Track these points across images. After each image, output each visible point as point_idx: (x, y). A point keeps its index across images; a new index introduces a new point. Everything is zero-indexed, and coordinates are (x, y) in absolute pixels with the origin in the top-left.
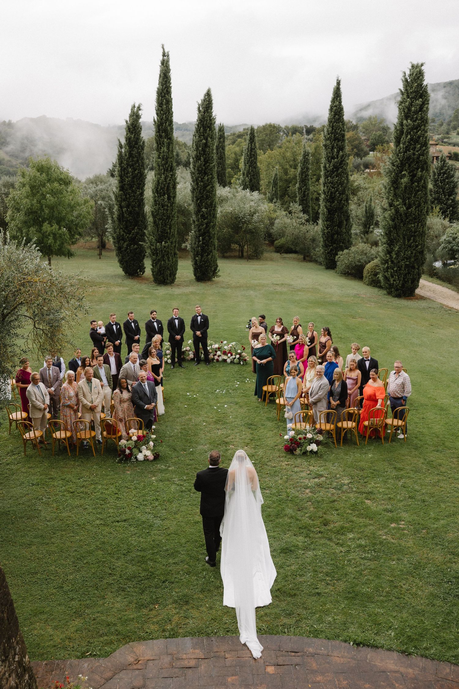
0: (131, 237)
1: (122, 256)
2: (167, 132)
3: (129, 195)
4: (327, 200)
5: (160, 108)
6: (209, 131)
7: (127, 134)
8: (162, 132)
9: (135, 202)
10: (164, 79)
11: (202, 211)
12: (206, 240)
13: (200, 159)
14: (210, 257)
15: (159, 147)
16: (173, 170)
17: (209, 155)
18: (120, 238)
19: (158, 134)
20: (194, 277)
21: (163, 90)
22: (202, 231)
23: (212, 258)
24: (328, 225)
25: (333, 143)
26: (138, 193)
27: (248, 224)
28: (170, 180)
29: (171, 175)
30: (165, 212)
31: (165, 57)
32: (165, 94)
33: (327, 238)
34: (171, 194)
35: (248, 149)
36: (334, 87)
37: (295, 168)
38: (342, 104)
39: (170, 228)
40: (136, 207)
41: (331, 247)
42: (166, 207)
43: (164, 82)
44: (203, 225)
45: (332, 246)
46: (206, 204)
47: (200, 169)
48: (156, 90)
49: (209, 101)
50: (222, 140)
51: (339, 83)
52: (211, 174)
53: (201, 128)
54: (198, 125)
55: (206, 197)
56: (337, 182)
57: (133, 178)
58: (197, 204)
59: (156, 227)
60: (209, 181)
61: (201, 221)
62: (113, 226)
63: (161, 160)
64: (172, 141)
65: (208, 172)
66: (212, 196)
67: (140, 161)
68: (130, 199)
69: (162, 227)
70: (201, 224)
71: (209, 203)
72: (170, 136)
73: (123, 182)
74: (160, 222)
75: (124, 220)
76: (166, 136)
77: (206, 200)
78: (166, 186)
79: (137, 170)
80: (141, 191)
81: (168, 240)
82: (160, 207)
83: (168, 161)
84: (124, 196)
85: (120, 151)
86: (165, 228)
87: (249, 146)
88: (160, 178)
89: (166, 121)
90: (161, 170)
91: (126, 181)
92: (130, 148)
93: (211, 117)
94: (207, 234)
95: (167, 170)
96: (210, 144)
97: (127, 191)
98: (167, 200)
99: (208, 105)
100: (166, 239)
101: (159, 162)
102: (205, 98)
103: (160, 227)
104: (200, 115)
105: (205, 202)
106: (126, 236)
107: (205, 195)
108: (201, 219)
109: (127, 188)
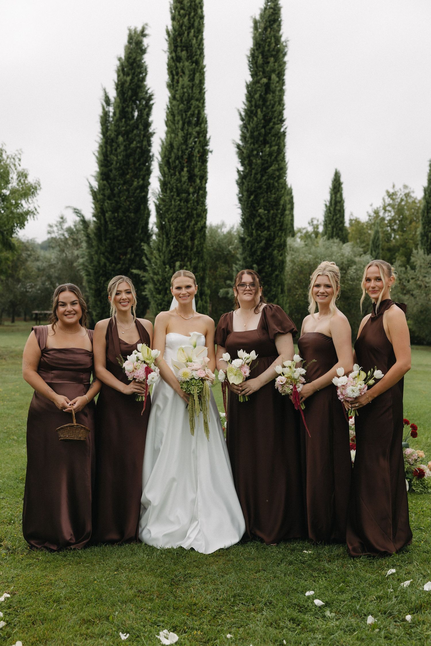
2: (191, 50)
3: (118, 188)
5: (179, 5)
6: (275, 62)
7: (119, 76)
8: (182, 51)
9: (130, 202)
11: (259, 216)
12: (266, 273)
13: (256, 115)
15: (175, 80)
16: (201, 124)
17: (273, 107)
18: (99, 272)
19: (174, 55)
22: (259, 253)
26: (135, 183)
28: (195, 143)
29: (199, 133)
30: (182, 204)
34: (196, 170)
39: (192, 239)
40: (130, 213)
42: (184, 195)
44: (260, 242)
46: (267, 201)
47: (256, 134)
49: (274, 10)
52: (278, 145)
53: (258, 57)
54: (253, 55)
55: (267, 188)
57: (128, 156)
58: (250, 202)
59: (164, 236)
60: (273, 158)
61: (257, 235)
62: (88, 251)
63: (178, 103)
64: (200, 68)
65: (271, 139)
66: (279, 186)
67: (141, 127)
68: (121, 195)
69: (176, 237)
70: (256, 239)
71: (272, 200)
72: (198, 57)
73: (109, 166)
74: (172, 226)
75: (108, 236)
76: (188, 57)
77: (267, 193)
78: (187, 153)
79: (135, 143)
80: (141, 182)
81: (188, 261)
82: (173, 196)
83: (192, 104)
84: (109, 190)
85: (107, 109)
86: (182, 237)
87: (331, 199)
88: (175, 138)
89: (189, 28)
90: (178, 123)
91: (114, 163)
92: (124, 102)
93: (278, 39)
94: (267, 261)
95: (189, 123)
96: (276, 87)
97: (115, 180)
98: (187, 181)
99: (273, 17)
100: (182, 260)
101: (173, 108)
102: (267, 5)
103: (172, 236)
104: (257, 34)
105: (265, 198)
106: (110, 268)
107: (266, 185)
108: (256, 232)
109: (115, 176)
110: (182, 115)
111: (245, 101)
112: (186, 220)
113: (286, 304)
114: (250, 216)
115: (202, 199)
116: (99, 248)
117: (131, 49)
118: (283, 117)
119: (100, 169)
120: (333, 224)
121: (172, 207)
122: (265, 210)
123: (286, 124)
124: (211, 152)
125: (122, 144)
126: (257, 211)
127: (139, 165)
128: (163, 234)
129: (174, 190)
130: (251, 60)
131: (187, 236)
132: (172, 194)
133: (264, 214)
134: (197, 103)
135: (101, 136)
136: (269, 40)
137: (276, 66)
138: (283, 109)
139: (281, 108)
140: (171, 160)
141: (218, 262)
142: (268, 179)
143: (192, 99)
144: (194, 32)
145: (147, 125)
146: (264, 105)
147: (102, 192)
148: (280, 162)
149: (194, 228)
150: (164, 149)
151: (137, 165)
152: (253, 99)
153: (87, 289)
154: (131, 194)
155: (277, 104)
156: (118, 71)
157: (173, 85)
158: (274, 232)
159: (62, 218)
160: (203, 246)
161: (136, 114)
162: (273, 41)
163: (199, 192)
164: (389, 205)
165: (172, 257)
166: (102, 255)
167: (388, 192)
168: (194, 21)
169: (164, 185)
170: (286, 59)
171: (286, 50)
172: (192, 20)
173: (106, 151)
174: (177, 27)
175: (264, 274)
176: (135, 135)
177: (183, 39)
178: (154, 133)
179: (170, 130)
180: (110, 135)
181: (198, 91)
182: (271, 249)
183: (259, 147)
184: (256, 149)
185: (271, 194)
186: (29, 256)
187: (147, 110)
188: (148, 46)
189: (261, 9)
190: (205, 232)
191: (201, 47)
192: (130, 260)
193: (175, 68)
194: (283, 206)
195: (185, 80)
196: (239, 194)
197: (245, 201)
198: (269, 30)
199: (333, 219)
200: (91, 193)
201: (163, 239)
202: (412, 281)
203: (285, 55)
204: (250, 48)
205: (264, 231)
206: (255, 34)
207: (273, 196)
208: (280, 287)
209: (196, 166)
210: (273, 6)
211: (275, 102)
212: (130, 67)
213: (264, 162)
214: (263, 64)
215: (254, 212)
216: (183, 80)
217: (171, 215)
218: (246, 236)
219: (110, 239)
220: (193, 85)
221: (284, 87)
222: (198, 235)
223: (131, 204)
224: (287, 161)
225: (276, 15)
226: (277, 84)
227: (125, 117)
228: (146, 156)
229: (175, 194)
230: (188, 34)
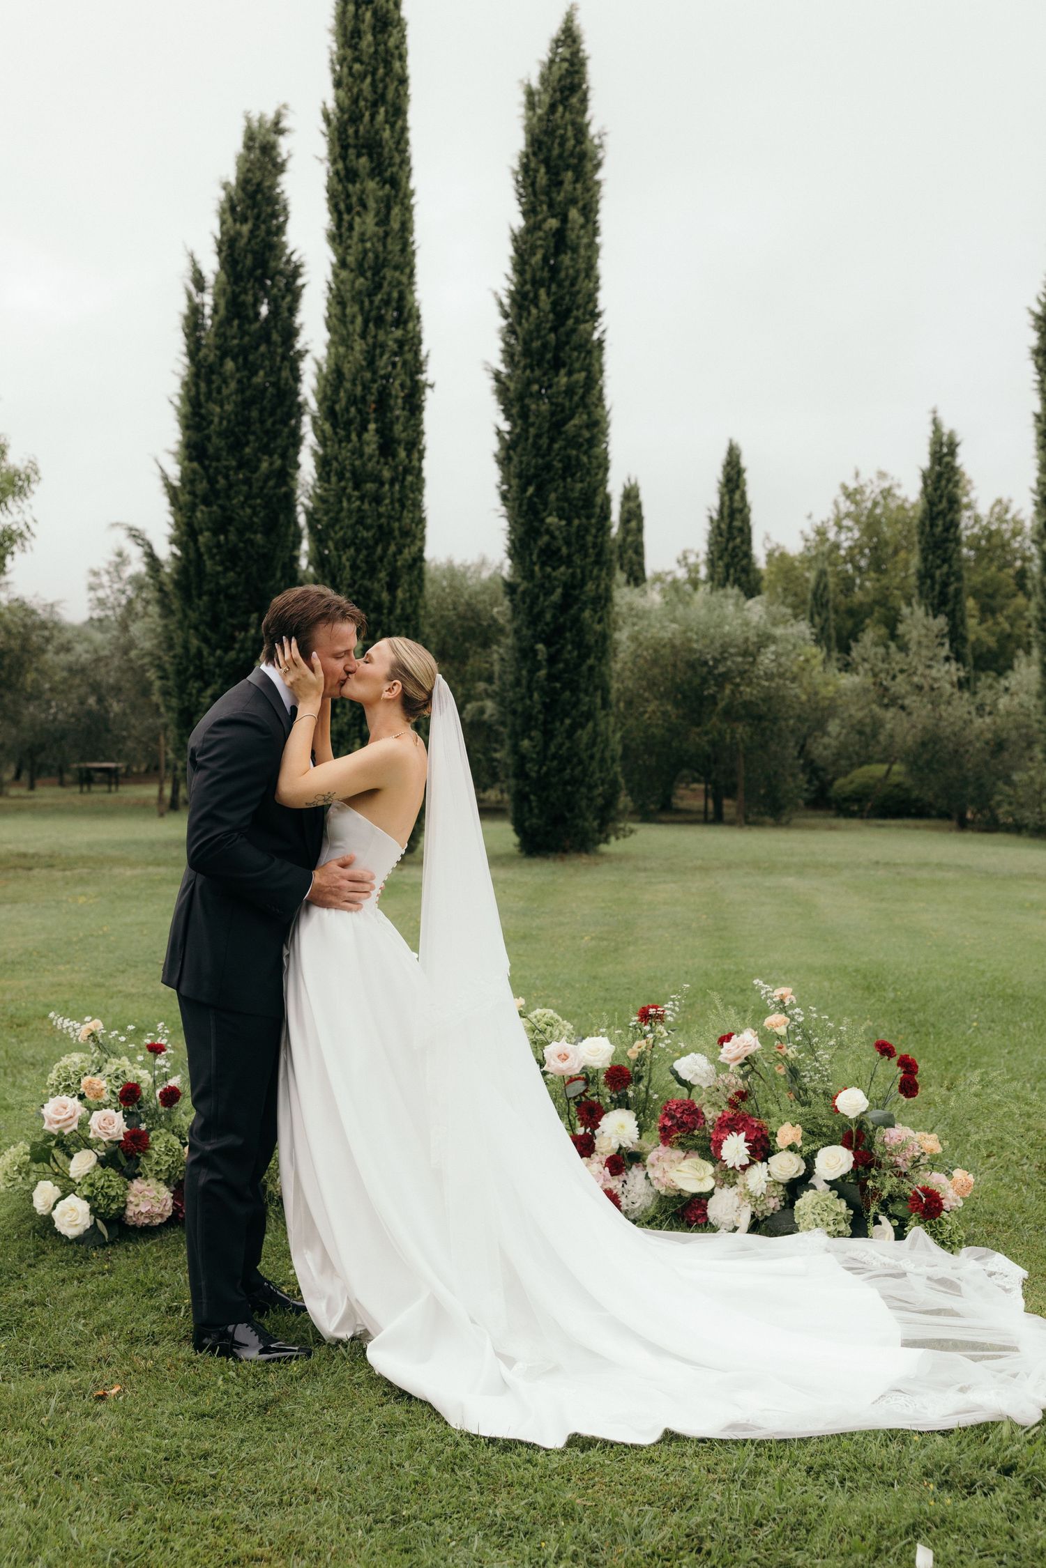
0: (233, 662)
2: (380, 155)
3: (227, 477)
6: (576, 181)
7: (223, 223)
8: (359, 156)
9: (253, 507)
11: (548, 532)
12: (566, 662)
13: (535, 302)
14: (583, 735)
15: (345, 224)
16: (406, 322)
17: (572, 285)
18: (187, 669)
19: (340, 166)
20: (515, 839)
22: (548, 617)
23: (594, 744)
26: (264, 465)
27: (738, 685)
28: (392, 363)
29: (402, 343)
30: (366, 506)
34: (398, 428)
35: (721, 510)
39: (392, 587)
40: (255, 532)
42: (370, 486)
44: (549, 593)
46: (565, 498)
47: (536, 344)
49: (572, 64)
50: (633, 524)
52: (589, 372)
53: (536, 171)
54: (525, 168)
55: (565, 469)
57: (246, 404)
58: (525, 501)
60: (576, 398)
61: (544, 577)
62: (161, 622)
63: (352, 276)
64: (401, 195)
65: (570, 357)
66: (590, 463)
67: (275, 337)
68: (232, 493)
69: (355, 582)
70: (542, 586)
71: (577, 495)
72: (395, 169)
73: (204, 429)
74: (344, 558)
75: (206, 587)
76: (373, 170)
78: (374, 391)
79: (261, 373)
80: (278, 462)
82: (344, 489)
83: (384, 278)
84: (205, 482)
85: (197, 300)
86: (367, 583)
87: (722, 504)
88: (345, 356)
89: (375, 105)
90: (353, 322)
91: (216, 420)
92: (236, 283)
93: (581, 131)
94: (568, 635)
95: (380, 321)
96: (579, 237)
97: (218, 460)
98: (377, 452)
99: (569, 81)
101: (342, 287)
102: (555, 54)
103: (345, 582)
104: (535, 120)
105: (561, 490)
106: (211, 660)
107: (560, 461)
108: (542, 569)
109: (218, 449)
110: (362, 303)
111: (509, 271)
112: (376, 544)
113: (614, 732)
114: (527, 533)
115: (411, 496)
116: (185, 616)
117: (252, 163)
118: (596, 306)
119: (183, 435)
120: (726, 559)
121: (343, 514)
122: (560, 518)
123: (604, 322)
124: (431, 386)
125: (232, 377)
126: (542, 521)
127: (274, 424)
128: (324, 577)
129: (348, 475)
130: (520, 178)
131: (379, 580)
132: (343, 484)
133: (559, 528)
134: (397, 274)
135: (186, 360)
136: (562, 132)
137: (579, 191)
138: (597, 289)
139: (591, 285)
140: (337, 407)
141: (467, 645)
142: (565, 448)
143: (383, 266)
144: (387, 112)
145: (291, 333)
146: (552, 279)
147: (188, 487)
148: (592, 408)
149: (396, 561)
150: (323, 382)
151: (269, 423)
152: (527, 267)
154: (255, 490)
155: (583, 275)
156: (222, 213)
157: (340, 236)
158: (583, 569)
159: (120, 554)
160: (417, 605)
161: (264, 310)
162: (570, 133)
163: (404, 479)
164: (848, 515)
166: (192, 631)
167: (844, 487)
168: (386, 87)
169: (323, 464)
170: (601, 175)
171: (600, 156)
172: (381, 85)
173: (198, 393)
174: (347, 102)
175: (561, 666)
176: (263, 355)
177: (361, 128)
178: (307, 351)
179: (336, 338)
180: (206, 357)
181: (398, 248)
182: (576, 607)
183: (545, 374)
184: (537, 381)
185: (574, 481)
186: (48, 640)
187: (288, 299)
188: (290, 156)
189: (542, 63)
190: (421, 571)
191: (402, 146)
193: (343, 197)
194: (602, 508)
195: (367, 223)
196: (503, 483)
197: (514, 500)
198: (560, 109)
199: (726, 549)
200: (165, 490)
202: (900, 678)
203: (598, 166)
204: (518, 153)
205: (559, 567)
206: (529, 119)
207: (579, 486)
208: (599, 693)
209: (398, 419)
210: (568, 56)
211: (578, 272)
212: (249, 202)
213: (557, 409)
214: (549, 186)
215: (536, 524)
216: (364, 223)
217: (341, 533)
218: (519, 580)
219: (210, 593)
220: (387, 234)
221: (598, 240)
222: (405, 579)
223: (255, 513)
224: (607, 408)
225: (577, 76)
226: (582, 232)
227: (238, 315)
228: (288, 403)
229: (350, 484)
230: (373, 117)
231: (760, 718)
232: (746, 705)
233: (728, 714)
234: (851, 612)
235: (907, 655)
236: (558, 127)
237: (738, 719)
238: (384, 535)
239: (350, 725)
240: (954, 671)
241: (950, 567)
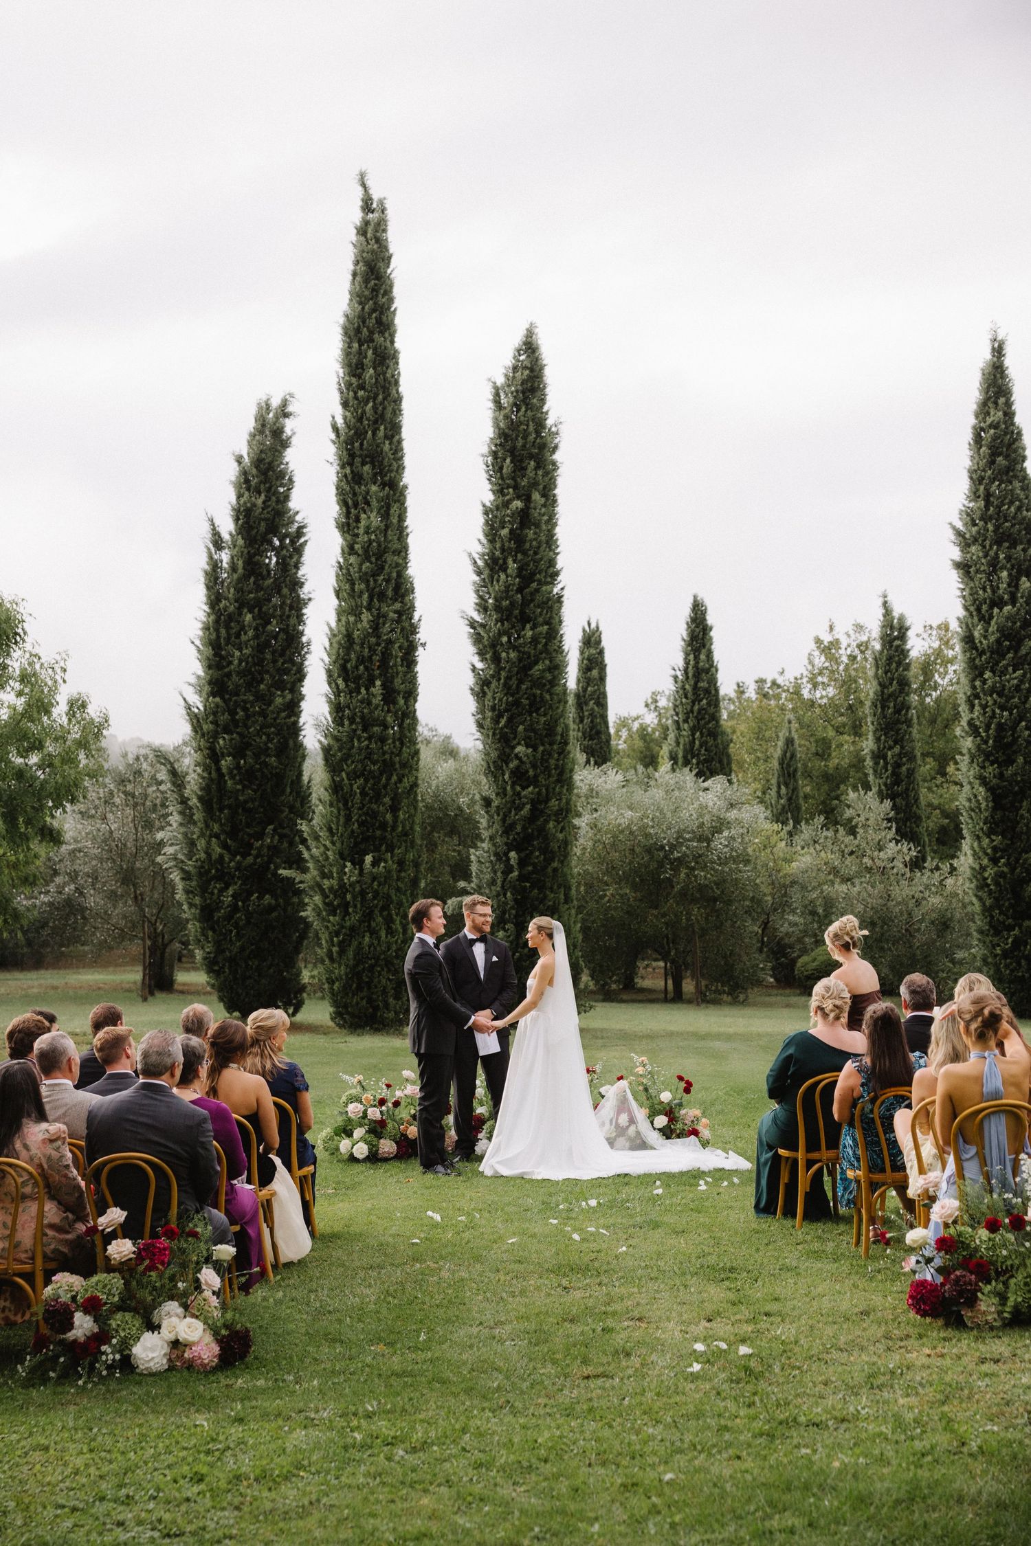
0: (251, 865)
1: (218, 944)
2: (381, 463)
3: (245, 709)
4: (987, 755)
5: (354, 380)
6: (537, 468)
7: (239, 496)
8: (363, 464)
9: (268, 736)
10: (366, 281)
11: (517, 756)
12: (534, 865)
15: (352, 517)
16: (403, 596)
17: (536, 553)
18: (209, 871)
19: (348, 470)
21: (362, 318)
22: (519, 828)
24: (995, 849)
25: (992, 553)
26: (279, 701)
27: (693, 869)
28: (393, 630)
29: (399, 613)
30: (373, 746)
31: (370, 215)
32: (371, 332)
33: (996, 899)
34: (397, 681)
35: (686, 670)
36: (981, 364)
37: (856, 730)
38: (1017, 420)
39: (394, 809)
40: (269, 756)
41: (1016, 932)
42: (376, 729)
43: (367, 293)
44: (519, 808)
45: (1020, 927)
46: (532, 728)
47: (505, 603)
48: (342, 320)
50: (595, 673)
51: (998, 351)
52: (548, 623)
54: (495, 454)
55: (531, 705)
56: (1018, 688)
57: (261, 648)
58: (498, 731)
59: (341, 805)
60: (540, 646)
61: (515, 795)
62: (182, 830)
63: (359, 559)
65: (534, 613)
67: (285, 591)
68: (250, 723)
69: (364, 806)
70: (514, 802)
71: (541, 726)
72: (393, 473)
73: (224, 667)
74: (355, 787)
75: (226, 802)
76: (375, 475)
77: (530, 714)
78: (378, 652)
79: (274, 621)
80: (289, 697)
81: (386, 851)
82: (355, 731)
83: (385, 562)
84: (226, 714)
85: (216, 557)
86: (374, 806)
87: (687, 663)
88: (354, 623)
89: (376, 423)
90: (360, 597)
91: (236, 662)
93: (540, 423)
94: (536, 842)
95: (382, 596)
96: (540, 515)
97: (237, 695)
98: (382, 702)
99: (530, 384)
100: (377, 849)
101: (351, 568)
102: (518, 361)
103: (356, 806)
104: (501, 418)
105: (528, 723)
106: (232, 864)
107: (527, 699)
108: (513, 787)
109: (237, 686)
110: (368, 581)
111: (481, 537)
112: (381, 774)
114: (499, 756)
115: (409, 734)
116: (207, 826)
117: (264, 445)
118: (555, 569)
119: (206, 671)
120: (692, 721)
121: (354, 751)
122: (527, 747)
123: (563, 579)
125: (250, 625)
126: (513, 748)
127: (283, 663)
128: (338, 801)
129: (358, 720)
130: (491, 464)
131: (384, 805)
132: (354, 727)
133: (527, 755)
134: (395, 557)
135: (206, 608)
136: (524, 426)
137: (540, 474)
138: (556, 554)
139: (551, 552)
140: (349, 666)
141: (436, 834)
142: (531, 688)
143: (385, 552)
144: (386, 429)
145: (297, 584)
146: (519, 548)
147: (211, 718)
148: (554, 654)
149: (397, 788)
150: (336, 644)
152: (497, 537)
153: (185, 907)
154: (269, 721)
155: (544, 545)
156: (238, 486)
157: (348, 525)
158: (547, 787)
160: (413, 821)
161: (271, 562)
162: (531, 428)
163: (403, 721)
164: (822, 671)
165: (356, 844)
166: (214, 840)
167: (818, 641)
168: (384, 409)
169: (338, 710)
170: (557, 456)
171: (557, 442)
172: (381, 407)
173: (218, 637)
174: (353, 420)
175: (530, 868)
176: (274, 606)
177: (365, 442)
178: (310, 599)
179: (345, 606)
180: (225, 608)
182: (542, 820)
184: (507, 633)
185: (539, 715)
187: (295, 555)
188: (293, 433)
189: (507, 366)
190: (416, 795)
192: (269, 847)
193: (350, 495)
195: (371, 518)
196: (478, 713)
197: (488, 728)
198: (523, 407)
199: (692, 711)
200: (188, 718)
201: (339, 810)
203: (556, 447)
204: (489, 441)
205: (528, 786)
206: (496, 416)
207: (543, 719)
208: (562, 890)
209: (397, 673)
210: (529, 363)
211: (540, 543)
212: (261, 476)
213: (524, 656)
214: (514, 472)
215: (508, 751)
216: (368, 517)
217: (353, 766)
218: (494, 796)
219: (229, 807)
220: (387, 527)
221: (556, 511)
222: (404, 801)
223: (270, 740)
225: (537, 380)
226: (543, 509)
228: (294, 645)
229: (360, 727)
230: (374, 434)
231: (715, 900)
232: (702, 888)
233: (683, 894)
234: (827, 777)
235: (855, 838)
236: (521, 423)
237: (694, 901)
238: (388, 767)
239: (361, 922)
240: (907, 851)
241: (902, 747)
